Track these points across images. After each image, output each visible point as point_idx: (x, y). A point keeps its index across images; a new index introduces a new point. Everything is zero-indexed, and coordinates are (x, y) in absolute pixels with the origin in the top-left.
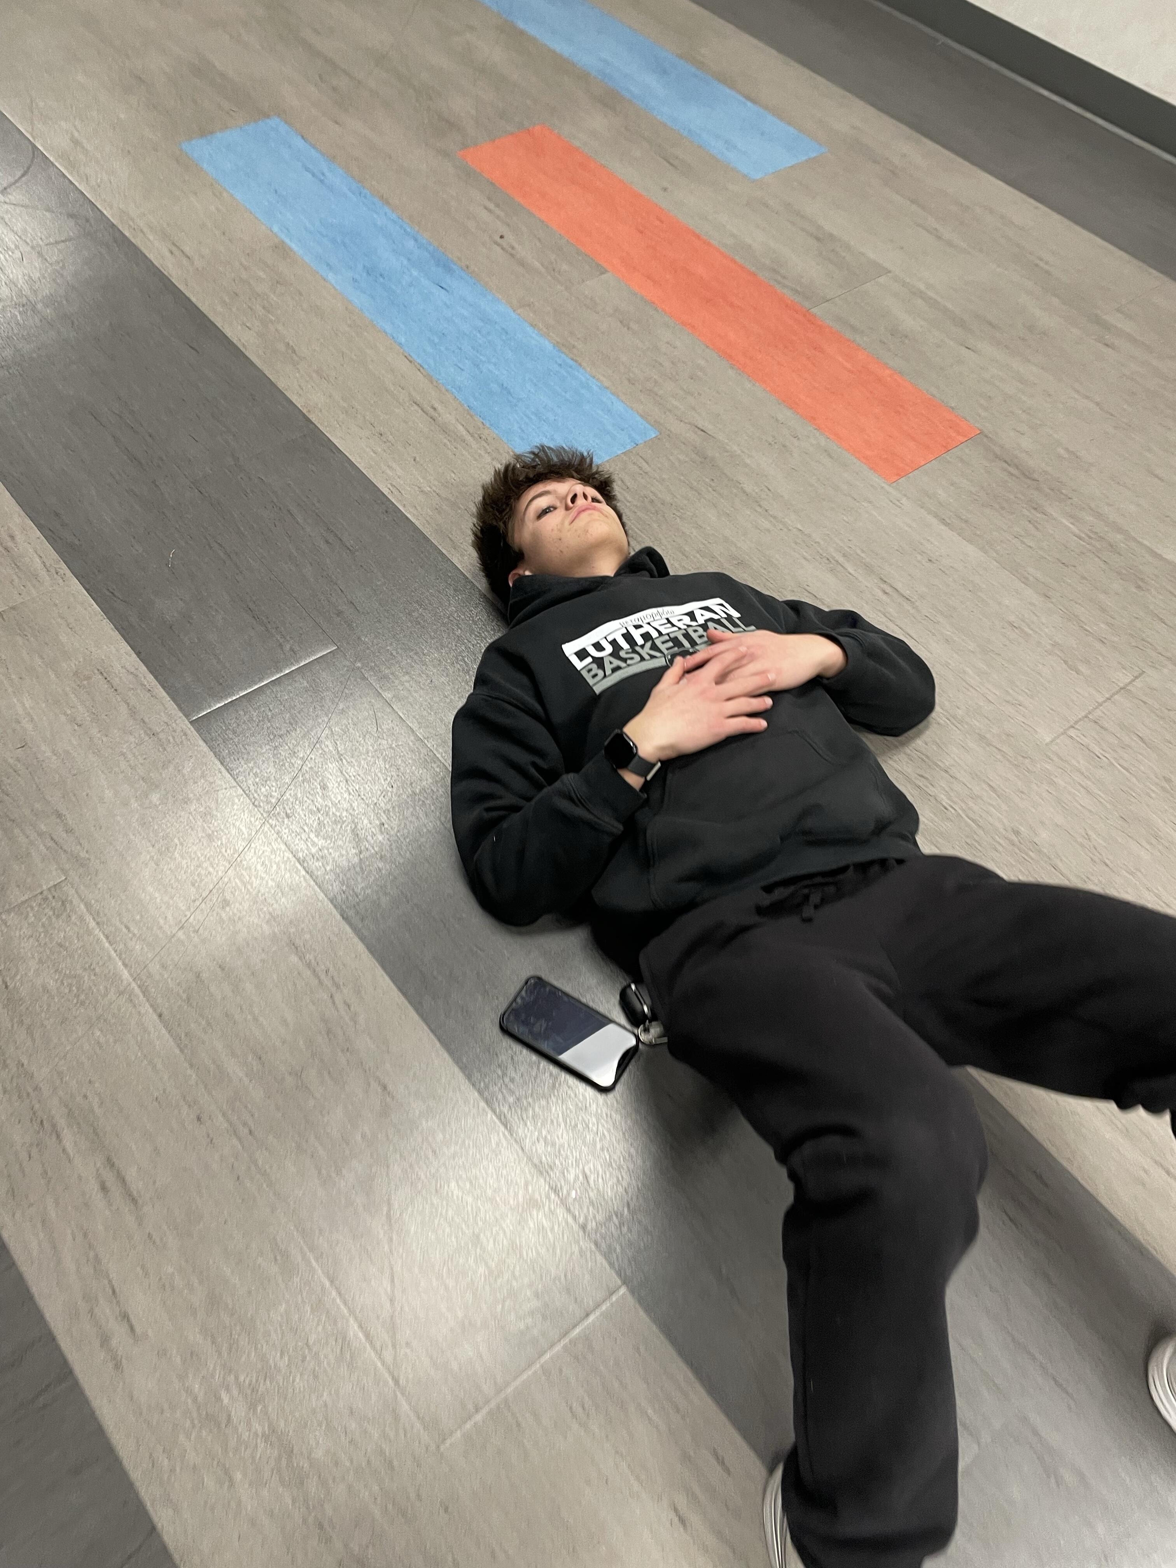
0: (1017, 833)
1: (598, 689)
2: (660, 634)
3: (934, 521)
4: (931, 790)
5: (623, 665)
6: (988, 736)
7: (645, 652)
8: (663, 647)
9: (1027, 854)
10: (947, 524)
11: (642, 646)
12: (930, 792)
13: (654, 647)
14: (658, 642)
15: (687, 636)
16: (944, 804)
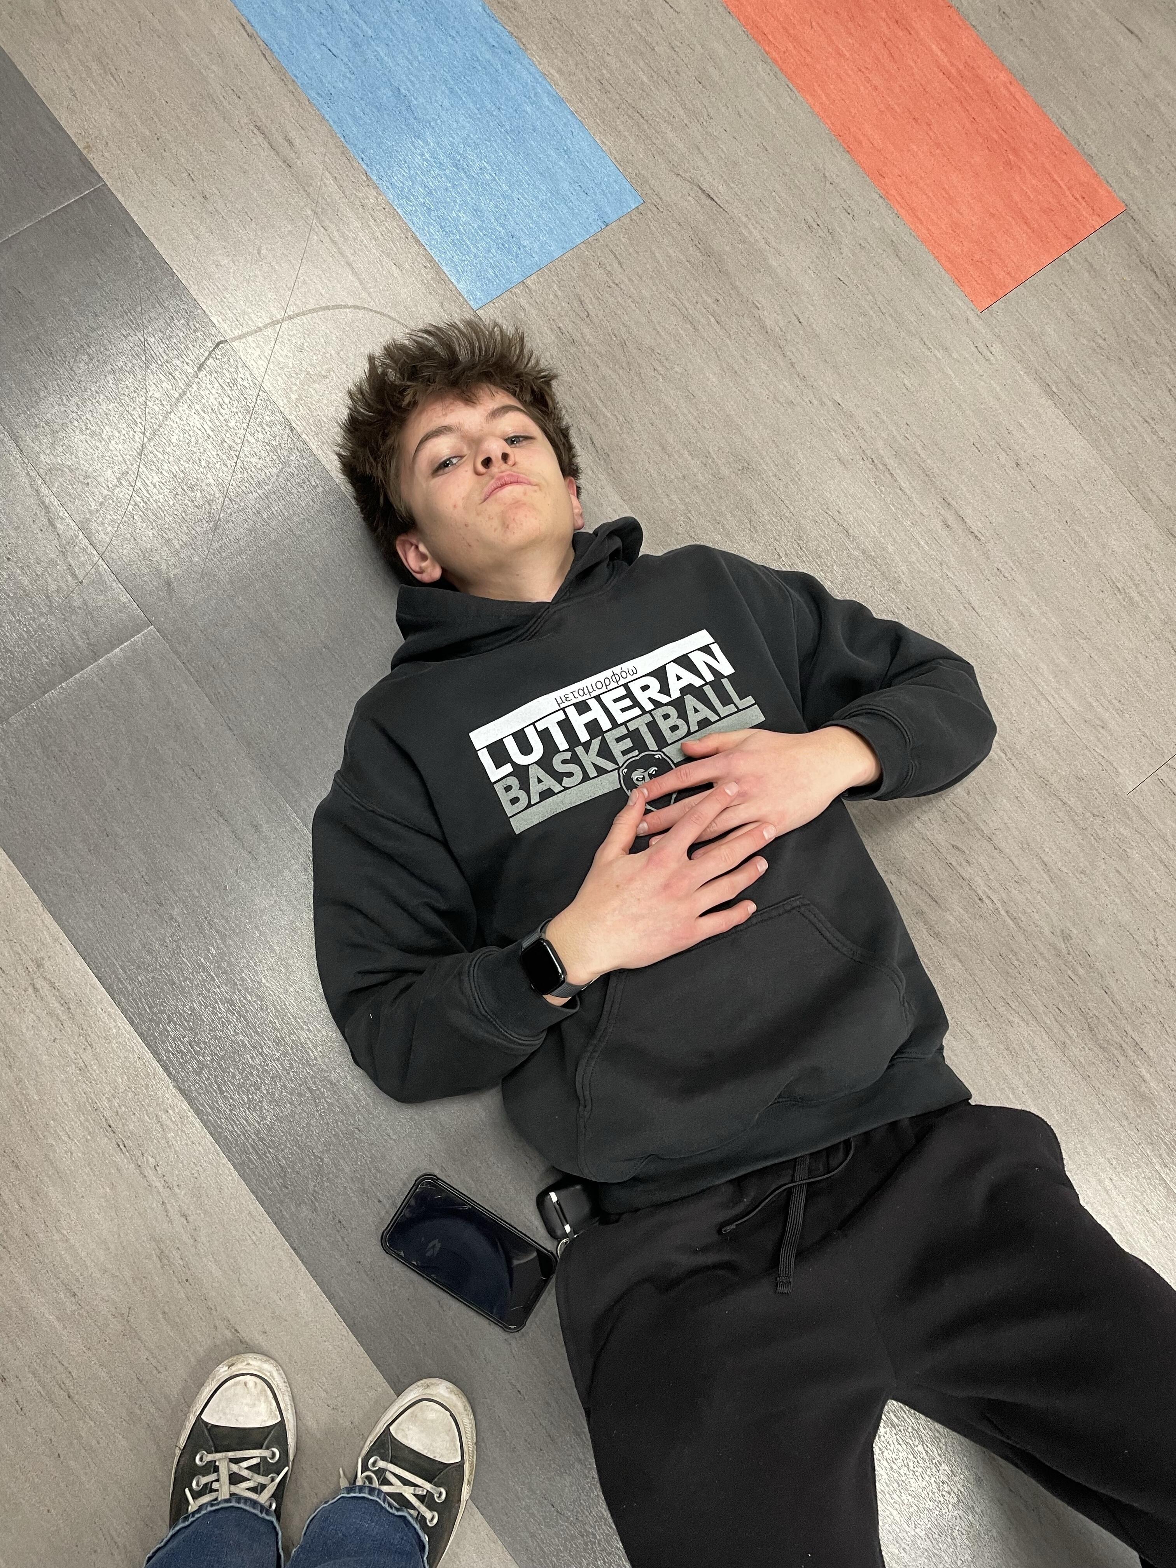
0: (1066, 937)
1: (519, 825)
2: (615, 724)
3: (1035, 389)
4: (967, 872)
5: (557, 788)
6: (1053, 780)
7: (590, 759)
8: (616, 749)
9: (1074, 971)
10: (1051, 394)
11: (587, 746)
12: (964, 875)
13: (605, 752)
14: (610, 738)
15: (653, 726)
16: (980, 892)
